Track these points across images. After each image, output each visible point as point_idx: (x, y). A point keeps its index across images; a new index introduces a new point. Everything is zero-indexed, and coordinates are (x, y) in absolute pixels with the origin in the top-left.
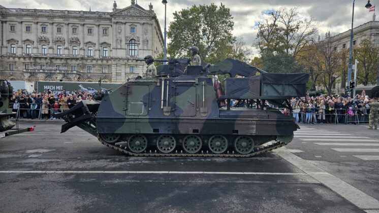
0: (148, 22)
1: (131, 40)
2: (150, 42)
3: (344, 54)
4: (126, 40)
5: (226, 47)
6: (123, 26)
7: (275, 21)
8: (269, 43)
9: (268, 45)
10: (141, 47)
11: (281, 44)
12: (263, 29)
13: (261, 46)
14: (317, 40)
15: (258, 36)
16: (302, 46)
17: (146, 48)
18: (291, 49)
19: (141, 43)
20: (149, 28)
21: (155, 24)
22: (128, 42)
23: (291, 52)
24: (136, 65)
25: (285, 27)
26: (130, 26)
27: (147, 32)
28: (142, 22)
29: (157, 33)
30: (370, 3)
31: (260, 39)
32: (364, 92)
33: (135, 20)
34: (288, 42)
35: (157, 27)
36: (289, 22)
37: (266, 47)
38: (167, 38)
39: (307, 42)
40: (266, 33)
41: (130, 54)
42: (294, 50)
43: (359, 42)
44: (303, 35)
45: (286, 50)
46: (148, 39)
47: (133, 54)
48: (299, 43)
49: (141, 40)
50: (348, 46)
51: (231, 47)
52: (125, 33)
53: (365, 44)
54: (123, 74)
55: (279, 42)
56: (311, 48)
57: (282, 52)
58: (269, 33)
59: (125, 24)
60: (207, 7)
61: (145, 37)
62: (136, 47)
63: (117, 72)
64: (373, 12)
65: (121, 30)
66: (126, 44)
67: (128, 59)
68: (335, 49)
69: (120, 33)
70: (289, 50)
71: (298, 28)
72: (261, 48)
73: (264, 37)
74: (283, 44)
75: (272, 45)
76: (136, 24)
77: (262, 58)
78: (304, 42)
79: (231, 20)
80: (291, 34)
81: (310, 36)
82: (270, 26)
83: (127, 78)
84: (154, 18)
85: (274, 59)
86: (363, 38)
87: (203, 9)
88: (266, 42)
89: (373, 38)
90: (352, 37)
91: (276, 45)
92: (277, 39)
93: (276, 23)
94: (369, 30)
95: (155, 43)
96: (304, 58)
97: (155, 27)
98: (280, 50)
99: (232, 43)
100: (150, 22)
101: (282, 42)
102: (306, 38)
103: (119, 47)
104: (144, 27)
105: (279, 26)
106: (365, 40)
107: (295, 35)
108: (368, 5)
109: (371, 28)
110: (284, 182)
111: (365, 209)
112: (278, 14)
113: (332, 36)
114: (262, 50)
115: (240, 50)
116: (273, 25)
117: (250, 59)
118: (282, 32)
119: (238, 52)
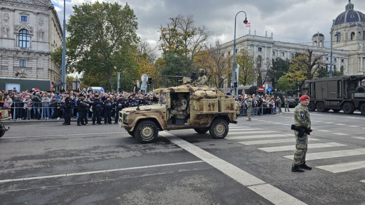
0: (43, 12)
1: (22, 29)
2: (46, 34)
3: (229, 60)
4: (15, 29)
5: (131, 46)
6: (11, 14)
7: (175, 27)
8: (170, 45)
9: (170, 48)
10: (34, 38)
11: (181, 48)
12: (165, 32)
13: (164, 48)
14: (209, 47)
15: (161, 38)
16: (197, 51)
17: (41, 40)
19: (35, 34)
20: (45, 19)
21: (52, 15)
22: (18, 32)
23: (189, 55)
24: (28, 59)
25: (182, 32)
26: (20, 14)
27: (43, 23)
28: (37, 11)
29: (55, 25)
30: (247, 19)
31: (162, 42)
32: (244, 90)
33: (27, 8)
34: (186, 46)
35: (54, 19)
36: (186, 29)
37: (167, 49)
38: (66, 31)
39: (201, 47)
40: (168, 36)
41: (21, 46)
42: (191, 54)
43: (239, 50)
44: (198, 41)
45: (184, 54)
46: (43, 30)
47: (24, 46)
48: (195, 48)
49: (35, 30)
50: (232, 53)
51: (136, 47)
52: (14, 22)
53: (243, 53)
54: (11, 68)
55: (179, 46)
56: (204, 53)
57: (182, 55)
58: (170, 37)
59: (14, 11)
60: (111, 5)
61: (40, 28)
62: (28, 39)
63: (3, 65)
65: (9, 17)
66: (15, 33)
67: (18, 51)
68: (223, 55)
69: (6, 21)
70: (187, 53)
71: (193, 34)
72: (164, 50)
73: (166, 39)
75: (173, 48)
76: (28, 13)
77: (165, 59)
79: (135, 20)
80: (188, 39)
81: (204, 42)
82: (171, 30)
83: (16, 72)
84: (52, 8)
85: (176, 61)
86: (243, 48)
87: (106, 6)
88: (168, 44)
89: (249, 47)
90: (235, 46)
91: (177, 48)
92: (177, 43)
93: (176, 28)
94: (247, 42)
95: (53, 35)
96: (200, 61)
97: (52, 19)
98: (179, 53)
99: (136, 42)
100: (46, 13)
101: (181, 46)
102: (200, 44)
103: (5, 36)
104: (39, 18)
105: (178, 31)
106: (243, 50)
107: (192, 40)
108: (246, 22)
109: (248, 40)
110: (184, 170)
111: (248, 186)
112: (177, 21)
113: (220, 44)
114: (165, 52)
115: (145, 50)
116: (173, 30)
117: (154, 60)
118: (181, 37)
119: (142, 52)
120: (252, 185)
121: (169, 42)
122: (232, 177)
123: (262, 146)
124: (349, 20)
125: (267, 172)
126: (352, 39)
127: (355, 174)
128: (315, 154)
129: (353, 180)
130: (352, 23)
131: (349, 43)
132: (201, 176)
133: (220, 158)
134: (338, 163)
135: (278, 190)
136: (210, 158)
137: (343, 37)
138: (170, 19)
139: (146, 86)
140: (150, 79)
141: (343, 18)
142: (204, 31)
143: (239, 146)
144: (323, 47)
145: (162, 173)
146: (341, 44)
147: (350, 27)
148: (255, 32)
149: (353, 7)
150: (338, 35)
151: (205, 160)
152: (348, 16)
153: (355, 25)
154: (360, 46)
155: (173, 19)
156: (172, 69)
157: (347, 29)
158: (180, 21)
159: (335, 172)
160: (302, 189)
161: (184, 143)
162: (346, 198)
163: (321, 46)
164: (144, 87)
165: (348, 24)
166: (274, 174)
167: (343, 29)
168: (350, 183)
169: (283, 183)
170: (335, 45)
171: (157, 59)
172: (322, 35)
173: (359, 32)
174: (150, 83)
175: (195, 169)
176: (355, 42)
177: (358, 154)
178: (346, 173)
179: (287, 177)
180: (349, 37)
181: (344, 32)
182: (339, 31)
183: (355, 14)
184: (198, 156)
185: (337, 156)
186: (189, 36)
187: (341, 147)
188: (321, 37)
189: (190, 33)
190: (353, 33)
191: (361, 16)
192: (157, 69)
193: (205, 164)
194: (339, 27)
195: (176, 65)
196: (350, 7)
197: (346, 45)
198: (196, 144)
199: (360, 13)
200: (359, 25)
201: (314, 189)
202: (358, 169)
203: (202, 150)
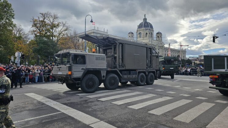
3: (82, 44)
5: (7, 30)
7: (44, 19)
8: (41, 32)
9: (40, 33)
11: (48, 34)
12: (36, 22)
13: (35, 33)
14: (69, 35)
15: (33, 26)
16: (61, 37)
18: (55, 38)
23: (55, 39)
25: (50, 23)
31: (34, 29)
34: (53, 33)
36: (53, 22)
37: (38, 34)
39: (64, 35)
40: (38, 25)
42: (56, 38)
45: (51, 38)
48: (59, 35)
51: (12, 31)
55: (47, 32)
56: (66, 39)
57: (49, 38)
58: (40, 26)
64: (94, 25)
70: (54, 38)
71: (58, 26)
72: (35, 34)
73: (37, 27)
74: (50, 34)
75: (43, 34)
77: (36, 41)
78: (62, 34)
80: (54, 29)
81: (66, 32)
82: (41, 21)
85: (44, 43)
91: (45, 34)
92: (46, 30)
93: (45, 20)
94: (93, 34)
96: (62, 44)
99: (12, 28)
101: (49, 33)
102: (63, 32)
105: (47, 22)
107: (57, 30)
108: (92, 21)
109: (94, 33)
110: (47, 120)
111: (90, 124)
112: (46, 15)
113: (77, 33)
114: (36, 36)
115: (19, 33)
116: (43, 21)
117: (27, 41)
118: (49, 27)
119: (17, 35)
120: (92, 124)
121: (39, 30)
122: (80, 120)
123: (100, 98)
124: (145, 26)
125: (102, 114)
126: (146, 36)
127: (146, 108)
128: (127, 99)
129: (145, 112)
130: (146, 28)
131: (145, 38)
132: (59, 123)
133: (74, 108)
134: (138, 103)
135: (107, 124)
136: (67, 109)
137: (142, 35)
138: (40, 13)
139: (20, 61)
140: (22, 56)
141: (142, 25)
142: (66, 25)
143: (86, 99)
144: (133, 39)
145: (29, 125)
146: (142, 39)
147: (146, 30)
148: (98, 28)
149: (146, 20)
150: (140, 33)
151: (63, 111)
152: (144, 25)
153: (148, 29)
154: (150, 40)
155: (42, 14)
156: (41, 48)
157: (144, 31)
158: (48, 15)
159: (136, 109)
160: (120, 121)
161: (48, 101)
162: (141, 123)
163: (132, 39)
164: (18, 61)
165: (144, 28)
166: (106, 115)
167: (142, 31)
168: (143, 114)
169: (110, 119)
170: (139, 39)
171: (30, 40)
172: (132, 33)
173: (149, 33)
174: (23, 58)
175: (55, 119)
176: (148, 38)
177: (148, 97)
178: (142, 108)
179: (113, 115)
180: (145, 35)
181: (143, 32)
182: (140, 32)
183: (147, 23)
184: (58, 109)
185: (138, 100)
186: (55, 27)
187: (140, 94)
188: (132, 34)
189: (56, 25)
190: (147, 33)
191: (150, 25)
192: (30, 48)
193: (63, 113)
194: (140, 30)
195: (45, 46)
196: (145, 19)
197: (144, 39)
198: (57, 101)
199: (150, 23)
200: (149, 30)
201: (126, 120)
202: (147, 106)
203: (61, 104)
